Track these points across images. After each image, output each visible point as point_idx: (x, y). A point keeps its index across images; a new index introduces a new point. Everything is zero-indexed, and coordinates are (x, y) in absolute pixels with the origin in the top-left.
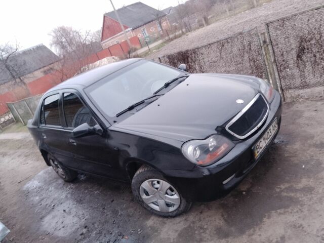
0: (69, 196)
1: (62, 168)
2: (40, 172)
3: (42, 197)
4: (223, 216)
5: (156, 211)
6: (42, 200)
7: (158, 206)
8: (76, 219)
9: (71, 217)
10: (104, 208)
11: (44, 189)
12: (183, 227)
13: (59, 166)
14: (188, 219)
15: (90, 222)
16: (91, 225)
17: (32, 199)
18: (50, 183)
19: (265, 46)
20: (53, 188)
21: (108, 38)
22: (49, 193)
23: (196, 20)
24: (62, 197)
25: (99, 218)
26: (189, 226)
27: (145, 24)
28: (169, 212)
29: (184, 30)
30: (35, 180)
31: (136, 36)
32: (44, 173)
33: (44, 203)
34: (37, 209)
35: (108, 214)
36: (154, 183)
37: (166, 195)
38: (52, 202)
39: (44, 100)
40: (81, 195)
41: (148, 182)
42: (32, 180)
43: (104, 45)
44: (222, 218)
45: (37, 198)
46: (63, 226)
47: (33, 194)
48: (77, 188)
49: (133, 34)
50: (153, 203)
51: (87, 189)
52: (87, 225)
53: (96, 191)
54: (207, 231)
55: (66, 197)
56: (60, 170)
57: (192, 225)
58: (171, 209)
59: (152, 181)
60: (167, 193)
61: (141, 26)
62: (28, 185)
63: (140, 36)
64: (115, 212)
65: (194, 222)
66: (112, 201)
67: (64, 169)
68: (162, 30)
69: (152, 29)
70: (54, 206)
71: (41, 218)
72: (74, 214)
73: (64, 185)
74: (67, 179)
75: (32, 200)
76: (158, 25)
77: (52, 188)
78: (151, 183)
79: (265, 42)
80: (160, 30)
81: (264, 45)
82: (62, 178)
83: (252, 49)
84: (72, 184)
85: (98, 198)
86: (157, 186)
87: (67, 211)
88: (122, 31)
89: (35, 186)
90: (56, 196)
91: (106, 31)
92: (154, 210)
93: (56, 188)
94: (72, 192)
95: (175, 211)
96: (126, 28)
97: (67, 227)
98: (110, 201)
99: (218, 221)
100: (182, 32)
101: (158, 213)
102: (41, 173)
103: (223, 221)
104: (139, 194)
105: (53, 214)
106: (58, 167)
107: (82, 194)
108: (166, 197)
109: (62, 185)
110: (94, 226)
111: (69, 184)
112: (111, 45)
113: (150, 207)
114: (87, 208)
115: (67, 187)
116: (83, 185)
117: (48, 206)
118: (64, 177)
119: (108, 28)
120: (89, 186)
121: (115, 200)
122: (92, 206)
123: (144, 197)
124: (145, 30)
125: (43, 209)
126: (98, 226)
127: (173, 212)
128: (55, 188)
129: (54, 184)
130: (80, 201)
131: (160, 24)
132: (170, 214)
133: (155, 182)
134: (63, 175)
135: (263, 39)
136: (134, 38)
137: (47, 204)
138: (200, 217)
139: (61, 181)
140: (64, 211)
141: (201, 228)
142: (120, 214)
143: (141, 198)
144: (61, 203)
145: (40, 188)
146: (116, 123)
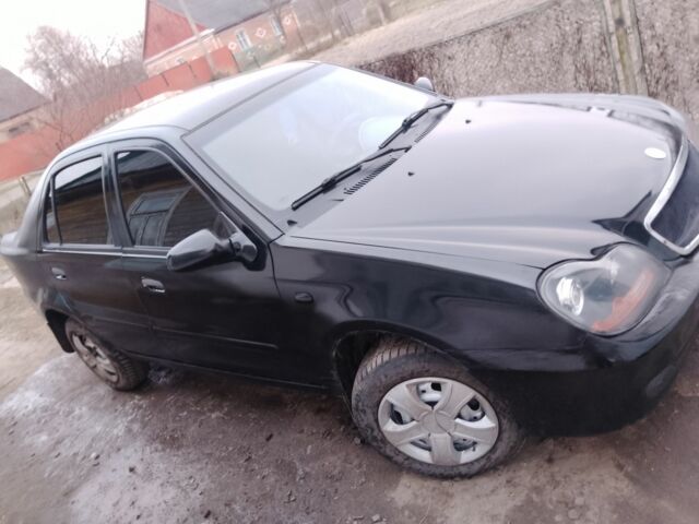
0: (136, 427)
1: (110, 357)
2: (37, 368)
3: (57, 435)
4: (620, 467)
5: (421, 463)
6: (59, 442)
7: (429, 449)
8: (172, 492)
9: (154, 487)
10: (249, 459)
11: (58, 412)
12: (511, 504)
13: (99, 351)
14: (517, 480)
15: (218, 500)
16: (222, 507)
17: (27, 440)
18: (73, 396)
19: (621, 31)
20: (84, 409)
21: (158, 52)
22: (76, 424)
23: (364, 11)
24: (115, 431)
25: (241, 488)
26: (529, 501)
27: (245, 20)
28: (458, 466)
29: (337, 32)
30: (27, 389)
31: (226, 48)
32: (51, 371)
33: (66, 451)
34: (49, 469)
35: (265, 473)
36: (422, 388)
37: (458, 420)
38: (90, 446)
39: (54, 176)
40: (171, 426)
41: (408, 386)
42: (21, 389)
43: (150, 67)
44: (621, 475)
45: (44, 437)
46: (137, 513)
47: (31, 428)
48: (154, 405)
49: (217, 43)
50: (413, 443)
51: (184, 406)
52: (210, 508)
53: (212, 411)
54: (590, 514)
55: (129, 431)
56: (104, 363)
57: (535, 497)
58: (466, 456)
59: (418, 385)
60: (459, 416)
61: (235, 24)
62: (10, 404)
63: (233, 46)
64: (286, 469)
65: (538, 490)
66: (269, 439)
67: (113, 359)
68: (284, 34)
69: (261, 33)
70: (97, 457)
71: (68, 494)
72: (164, 477)
73: (114, 398)
74: (122, 383)
75: (30, 446)
76: (275, 24)
77: (81, 410)
78: (414, 388)
79: (620, 22)
80: (279, 33)
81: (617, 29)
82: (107, 381)
83: (585, 42)
84: (137, 397)
85: (224, 432)
86: (432, 395)
87: (140, 469)
88: (192, 35)
89: (30, 407)
90: (98, 429)
91: (154, 37)
92: (415, 460)
93: (94, 409)
94: (144, 416)
95: (477, 460)
96: (201, 28)
97: (150, 515)
98: (262, 439)
99: (612, 483)
100: (333, 36)
101: (424, 469)
102: (42, 371)
103: (626, 482)
104: (377, 420)
105: (100, 479)
106: (97, 355)
107: (174, 421)
108: (456, 424)
109: (108, 400)
110: (232, 510)
111: (127, 396)
112: (167, 68)
113: (405, 455)
114: (199, 460)
115: (124, 405)
116: (170, 398)
117: (79, 458)
118: (114, 378)
119: (159, 28)
120: (190, 400)
121: (275, 434)
122: (210, 455)
123: (390, 427)
124: (245, 33)
125: (68, 468)
126: (244, 509)
127: (472, 463)
128: (90, 409)
129: (86, 398)
130: (171, 442)
131: (279, 20)
132: (464, 470)
133: (427, 386)
134: (112, 374)
135: (617, 16)
136: (220, 50)
137: (75, 455)
138: (552, 476)
139: (103, 390)
140: (132, 470)
141: (568, 505)
142: (300, 472)
143: (380, 430)
144: (119, 450)
145: (45, 409)
146: (295, 228)
